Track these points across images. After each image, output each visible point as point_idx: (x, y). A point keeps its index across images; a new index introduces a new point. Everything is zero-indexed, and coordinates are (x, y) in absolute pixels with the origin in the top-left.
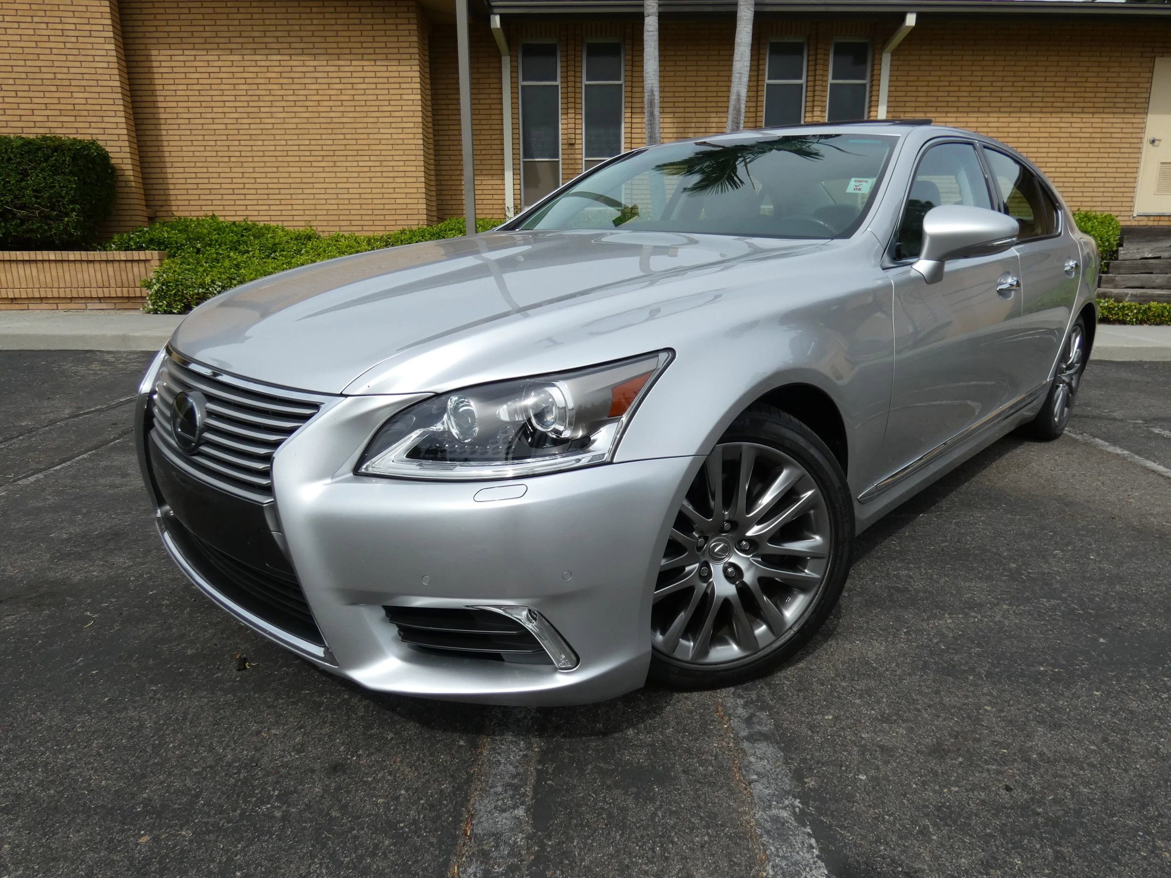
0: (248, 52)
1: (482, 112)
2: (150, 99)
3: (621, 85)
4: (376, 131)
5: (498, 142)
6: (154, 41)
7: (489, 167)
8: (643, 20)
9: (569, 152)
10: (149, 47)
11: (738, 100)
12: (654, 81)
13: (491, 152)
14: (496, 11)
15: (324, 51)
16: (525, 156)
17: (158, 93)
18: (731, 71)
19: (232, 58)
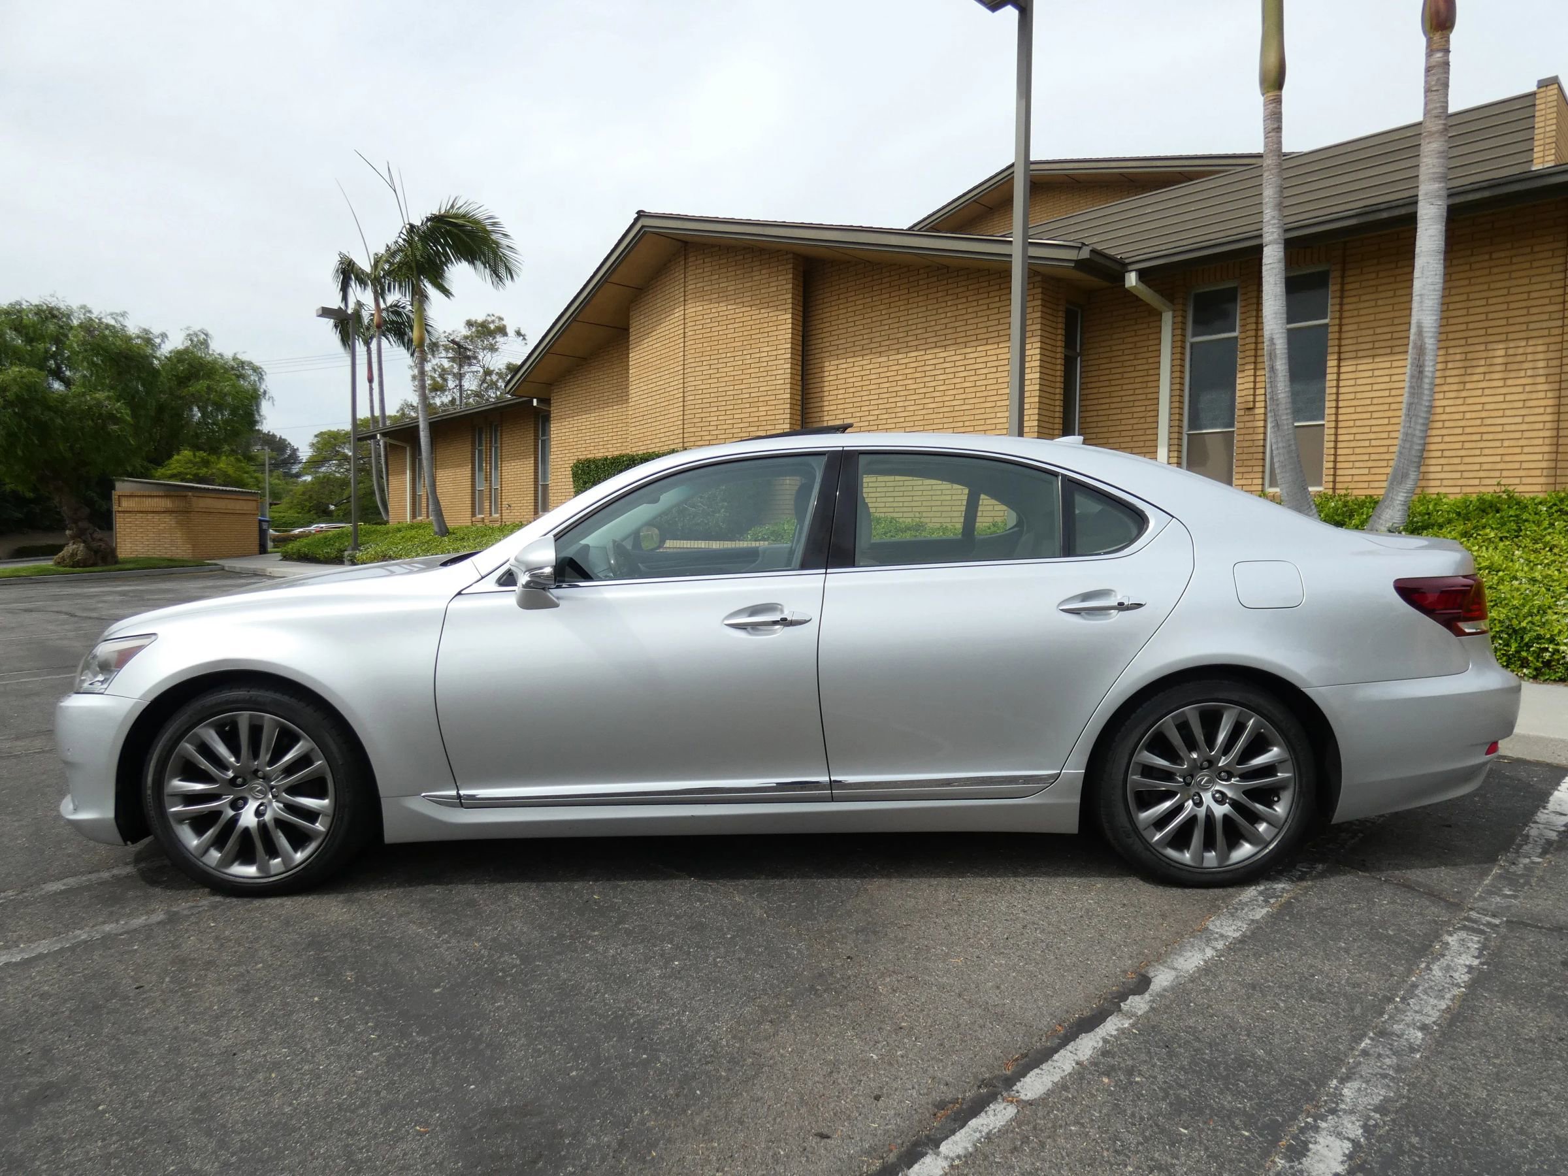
0: (893, 352)
1: (1137, 380)
2: (819, 404)
3: (1326, 325)
4: (993, 415)
5: (1152, 414)
6: (828, 354)
7: (1142, 444)
8: (1262, 251)
9: (1246, 418)
10: (824, 360)
11: (1420, 332)
12: (1275, 326)
13: (1146, 426)
14: (1130, 268)
15: (953, 342)
16: (1191, 427)
17: (825, 399)
18: (1411, 294)
19: (880, 360)
